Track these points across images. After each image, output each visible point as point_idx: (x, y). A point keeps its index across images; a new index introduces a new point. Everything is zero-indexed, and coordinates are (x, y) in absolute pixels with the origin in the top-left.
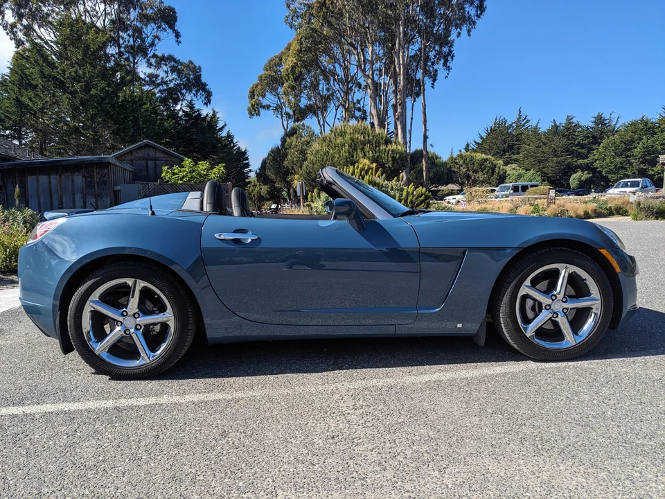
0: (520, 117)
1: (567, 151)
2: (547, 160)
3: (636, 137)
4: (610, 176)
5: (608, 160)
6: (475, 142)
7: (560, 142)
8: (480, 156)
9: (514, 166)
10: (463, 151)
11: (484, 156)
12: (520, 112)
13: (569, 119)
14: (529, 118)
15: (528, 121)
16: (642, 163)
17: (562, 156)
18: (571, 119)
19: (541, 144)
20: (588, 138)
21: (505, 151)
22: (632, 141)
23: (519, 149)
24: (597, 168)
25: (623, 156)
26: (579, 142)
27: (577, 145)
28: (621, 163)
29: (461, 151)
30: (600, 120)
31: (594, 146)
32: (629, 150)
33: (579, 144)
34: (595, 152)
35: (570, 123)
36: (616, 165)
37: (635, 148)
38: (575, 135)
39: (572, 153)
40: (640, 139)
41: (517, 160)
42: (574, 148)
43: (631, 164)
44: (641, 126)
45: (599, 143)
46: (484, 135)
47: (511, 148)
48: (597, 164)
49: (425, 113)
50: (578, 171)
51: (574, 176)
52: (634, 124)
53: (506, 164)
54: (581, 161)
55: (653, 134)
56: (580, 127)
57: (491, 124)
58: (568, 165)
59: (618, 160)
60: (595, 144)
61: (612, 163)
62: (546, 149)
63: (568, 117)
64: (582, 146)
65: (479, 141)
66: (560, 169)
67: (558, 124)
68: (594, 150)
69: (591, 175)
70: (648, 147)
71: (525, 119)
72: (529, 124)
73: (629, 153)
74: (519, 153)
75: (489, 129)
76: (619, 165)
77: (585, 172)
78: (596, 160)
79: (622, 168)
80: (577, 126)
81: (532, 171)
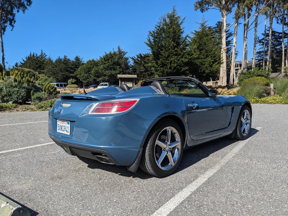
0: (42, 53)
1: (65, 70)
2: (57, 73)
3: (92, 67)
4: (83, 81)
5: (82, 74)
6: (21, 63)
7: (63, 66)
8: (26, 70)
9: (42, 75)
10: (15, 66)
11: (29, 70)
12: (42, 51)
13: (65, 57)
14: (46, 54)
15: (46, 56)
16: (94, 77)
17: (64, 72)
18: (66, 57)
19: (55, 66)
20: (73, 65)
21: (37, 68)
22: (90, 68)
23: (44, 68)
24: (78, 78)
25: (88, 73)
26: (70, 67)
27: (69, 68)
28: (87, 76)
29: (13, 67)
30: (77, 59)
31: (76, 69)
32: (89, 71)
33: (70, 68)
34: (77, 71)
35: (66, 59)
36: (86, 77)
37: (92, 71)
38: (68, 64)
39: (68, 71)
40: (93, 67)
41: (43, 73)
42: (68, 69)
43: (91, 77)
44: (93, 63)
45: (78, 68)
46: (25, 60)
47: (40, 67)
48: (78, 76)
49: (2, 46)
50: (70, 79)
51: (69, 81)
52: (90, 61)
53: (39, 74)
54: (71, 75)
55: (98, 66)
56: (70, 60)
57: (28, 55)
58: (67, 76)
59: (86, 75)
60: (76, 68)
61: (84, 76)
62: (56, 68)
63: (65, 56)
64: (71, 68)
65: (23, 62)
66: (63, 77)
67: (61, 58)
68: (76, 70)
69: (76, 80)
70: (96, 71)
71: (45, 54)
72: (46, 57)
73: (90, 73)
74: (44, 69)
75: (28, 57)
76: (87, 77)
77: (74, 79)
78: (77, 75)
79: (88, 78)
80: (69, 60)
81: (52, 78)
